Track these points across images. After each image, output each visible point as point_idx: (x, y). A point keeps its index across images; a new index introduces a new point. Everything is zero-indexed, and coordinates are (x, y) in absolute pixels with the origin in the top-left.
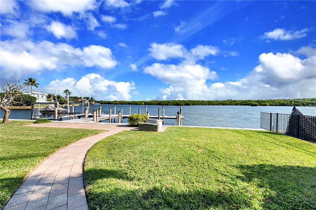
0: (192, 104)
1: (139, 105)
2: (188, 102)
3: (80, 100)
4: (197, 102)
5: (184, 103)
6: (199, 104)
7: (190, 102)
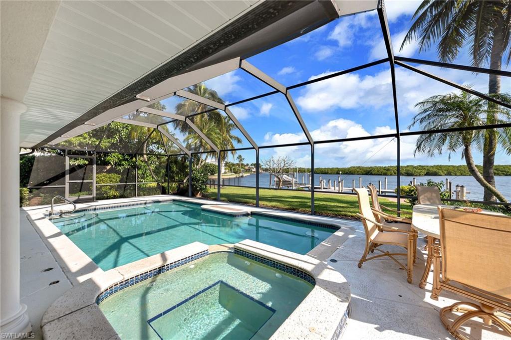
0: (446, 172)
1: (330, 174)
2: (435, 170)
3: (247, 168)
4: (458, 170)
5: (425, 172)
6: (465, 174)
7: (439, 170)
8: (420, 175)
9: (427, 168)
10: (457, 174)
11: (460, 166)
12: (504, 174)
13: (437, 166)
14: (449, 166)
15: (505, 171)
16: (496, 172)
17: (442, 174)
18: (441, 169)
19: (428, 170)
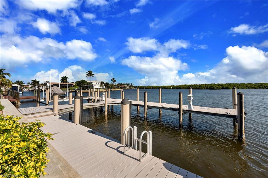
3: (123, 86)
4: (240, 86)
5: (221, 87)
6: (244, 88)
7: (229, 86)
8: (218, 89)
9: (222, 85)
10: (239, 88)
11: (241, 84)
12: (265, 88)
13: (228, 84)
14: (235, 84)
15: (266, 86)
16: (261, 87)
17: (231, 88)
18: (230, 86)
19: (223, 86)
